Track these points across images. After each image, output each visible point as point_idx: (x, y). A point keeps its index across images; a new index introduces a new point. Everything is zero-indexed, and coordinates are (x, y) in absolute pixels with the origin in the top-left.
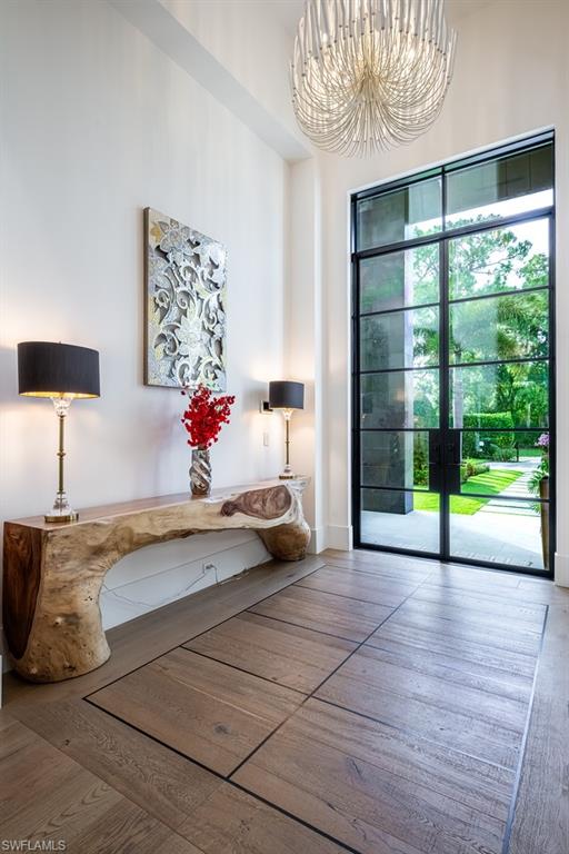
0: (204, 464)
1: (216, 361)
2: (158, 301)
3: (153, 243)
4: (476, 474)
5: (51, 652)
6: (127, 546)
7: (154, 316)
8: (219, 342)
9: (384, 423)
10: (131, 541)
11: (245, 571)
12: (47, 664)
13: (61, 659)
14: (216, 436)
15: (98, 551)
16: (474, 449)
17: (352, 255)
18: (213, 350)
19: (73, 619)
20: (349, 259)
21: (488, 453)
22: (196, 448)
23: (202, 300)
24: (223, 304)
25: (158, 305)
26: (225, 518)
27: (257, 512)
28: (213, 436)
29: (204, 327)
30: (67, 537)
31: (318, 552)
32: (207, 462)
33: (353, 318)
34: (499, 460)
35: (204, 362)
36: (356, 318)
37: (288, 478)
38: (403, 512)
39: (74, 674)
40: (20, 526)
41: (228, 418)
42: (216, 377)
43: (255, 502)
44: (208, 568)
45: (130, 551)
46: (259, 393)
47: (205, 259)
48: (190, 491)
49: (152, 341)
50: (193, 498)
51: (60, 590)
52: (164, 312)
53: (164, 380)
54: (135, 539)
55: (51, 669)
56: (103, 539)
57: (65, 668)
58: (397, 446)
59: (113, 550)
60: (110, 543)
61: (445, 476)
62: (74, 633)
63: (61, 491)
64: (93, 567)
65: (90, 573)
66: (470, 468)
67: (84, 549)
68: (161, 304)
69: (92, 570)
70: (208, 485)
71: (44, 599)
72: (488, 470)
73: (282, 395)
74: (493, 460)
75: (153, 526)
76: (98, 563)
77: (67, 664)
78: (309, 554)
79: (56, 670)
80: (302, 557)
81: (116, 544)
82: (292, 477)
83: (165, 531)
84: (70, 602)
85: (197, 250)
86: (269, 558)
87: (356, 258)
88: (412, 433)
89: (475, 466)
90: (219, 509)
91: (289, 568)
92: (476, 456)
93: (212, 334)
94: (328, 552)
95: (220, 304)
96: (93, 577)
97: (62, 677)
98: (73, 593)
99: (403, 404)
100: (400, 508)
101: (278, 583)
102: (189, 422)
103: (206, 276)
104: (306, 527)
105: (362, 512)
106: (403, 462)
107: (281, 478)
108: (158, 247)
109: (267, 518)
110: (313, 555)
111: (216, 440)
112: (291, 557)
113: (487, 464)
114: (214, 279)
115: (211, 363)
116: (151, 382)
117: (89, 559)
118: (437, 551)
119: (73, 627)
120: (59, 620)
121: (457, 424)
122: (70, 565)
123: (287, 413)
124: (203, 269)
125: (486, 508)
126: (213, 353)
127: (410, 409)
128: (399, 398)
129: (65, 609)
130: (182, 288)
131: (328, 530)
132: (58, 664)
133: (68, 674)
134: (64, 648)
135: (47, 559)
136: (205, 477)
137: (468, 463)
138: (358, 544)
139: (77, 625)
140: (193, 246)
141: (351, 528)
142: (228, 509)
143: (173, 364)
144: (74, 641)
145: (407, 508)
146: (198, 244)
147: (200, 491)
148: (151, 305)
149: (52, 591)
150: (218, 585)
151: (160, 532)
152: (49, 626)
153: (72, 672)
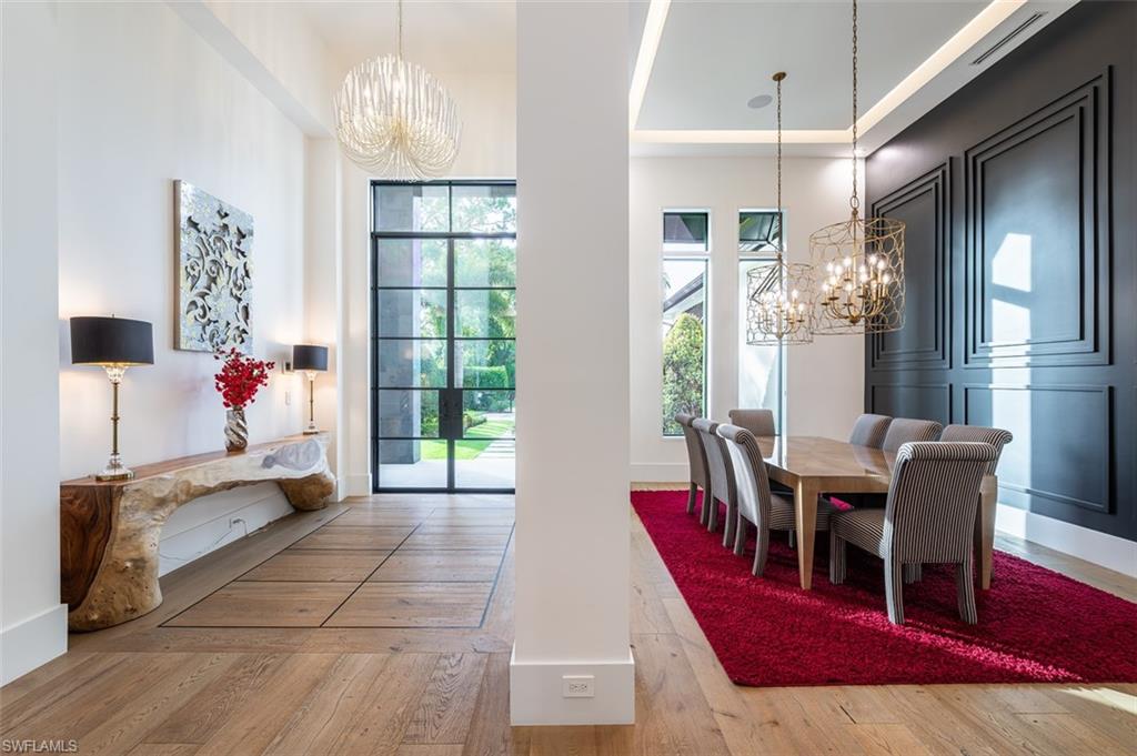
0: (241, 422)
1: (243, 325)
2: (189, 269)
3: (184, 213)
4: (475, 425)
5: (115, 596)
6: (184, 498)
7: (185, 284)
8: (246, 308)
9: (395, 380)
10: (188, 493)
11: (269, 524)
12: (110, 609)
13: (123, 602)
14: (253, 397)
15: (162, 502)
16: (472, 402)
17: (372, 234)
18: (240, 315)
19: (140, 564)
20: (369, 237)
21: (485, 406)
22: (231, 409)
23: (231, 268)
24: (250, 272)
25: (189, 273)
26: (266, 470)
27: (292, 464)
28: (250, 398)
29: (232, 294)
30: (137, 490)
31: (340, 500)
32: (243, 420)
33: (372, 289)
34: (496, 411)
35: (232, 326)
36: (375, 289)
37: (311, 433)
38: (412, 462)
39: (135, 615)
40: (74, 487)
41: (265, 381)
42: (243, 341)
43: (291, 455)
44: (235, 522)
45: (186, 502)
46: (284, 355)
47: (233, 230)
48: (225, 448)
49: (184, 306)
50: (228, 455)
51: (130, 537)
52: (195, 279)
53: (195, 345)
54: (192, 491)
55: (113, 612)
56: (166, 492)
57: (126, 610)
58: (407, 402)
59: (172, 501)
60: (172, 495)
61: (450, 425)
62: (139, 575)
63: (115, 452)
64: (156, 517)
65: (154, 522)
66: (470, 420)
67: (150, 500)
68: (192, 273)
69: (155, 520)
70: (245, 441)
71: (115, 547)
72: (485, 421)
73: (307, 358)
74: (491, 411)
75: (207, 479)
76: (161, 513)
77: (129, 606)
78: (333, 503)
79: (117, 614)
80: (325, 506)
81: (176, 496)
82: (316, 433)
83: (216, 483)
84: (138, 548)
85: (225, 221)
86: (291, 511)
87: (375, 237)
88: (419, 391)
89: (474, 418)
90: (261, 462)
91: (314, 516)
92: (475, 408)
93: (239, 300)
94: (349, 500)
95: (247, 272)
96: (155, 526)
97: (122, 618)
98: (141, 540)
99: (411, 362)
100: (408, 459)
101: (307, 527)
102: (221, 385)
103: (235, 245)
104: (331, 476)
105: (381, 466)
106: (412, 416)
107: (305, 434)
108: (190, 218)
109: (300, 469)
110: (336, 504)
111: (253, 401)
112: (315, 507)
113: (484, 416)
114: (242, 248)
115: (238, 328)
116: (182, 346)
117: (153, 510)
118: (445, 486)
119: (139, 571)
120: (129, 564)
121: (459, 382)
122: (139, 515)
123: (311, 374)
124: (231, 238)
125: (483, 454)
126: (241, 319)
127: (417, 367)
128: (408, 356)
129: (134, 555)
130: (212, 257)
131: (348, 479)
132: (120, 608)
133: (129, 616)
134: (127, 591)
135: (121, 511)
136: (243, 434)
137: (469, 414)
138: (376, 490)
139: (143, 568)
140: (222, 217)
141: (371, 476)
142: (268, 462)
143: (204, 328)
144: (138, 585)
145: (415, 458)
146: (226, 215)
147: (236, 448)
148: (183, 273)
149: (123, 539)
150: (247, 537)
151: (212, 484)
152: (117, 572)
153: (133, 614)
